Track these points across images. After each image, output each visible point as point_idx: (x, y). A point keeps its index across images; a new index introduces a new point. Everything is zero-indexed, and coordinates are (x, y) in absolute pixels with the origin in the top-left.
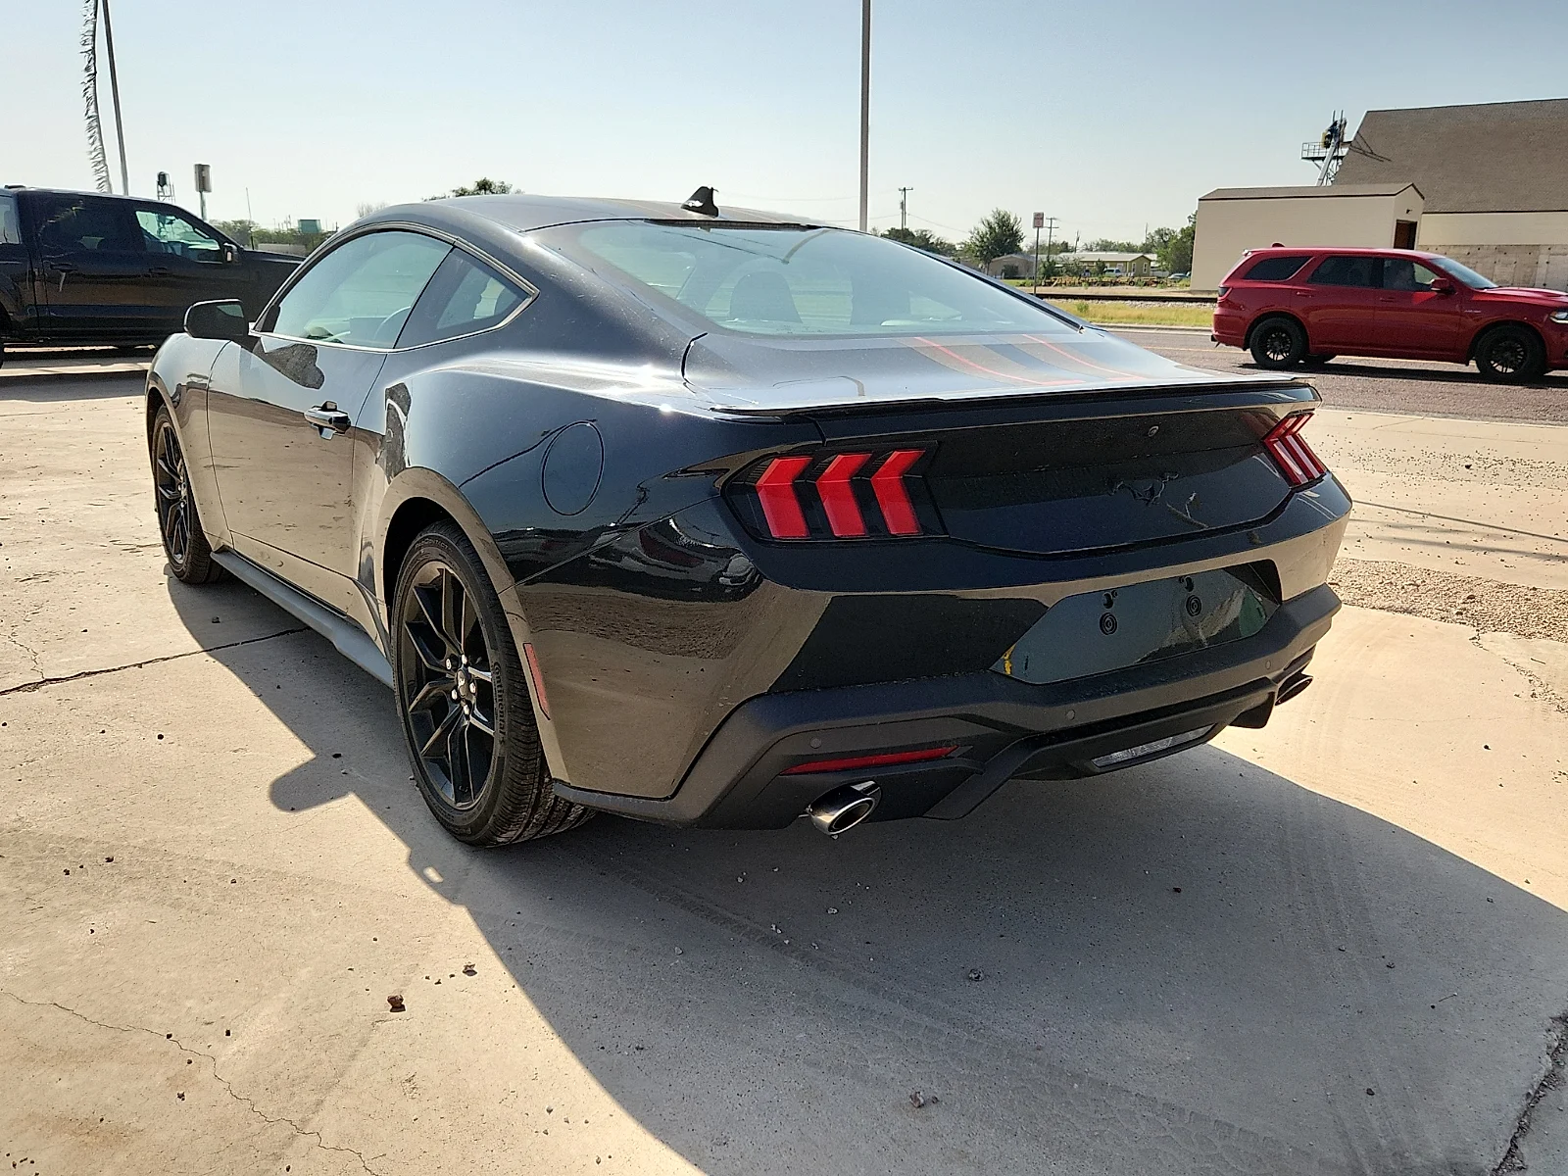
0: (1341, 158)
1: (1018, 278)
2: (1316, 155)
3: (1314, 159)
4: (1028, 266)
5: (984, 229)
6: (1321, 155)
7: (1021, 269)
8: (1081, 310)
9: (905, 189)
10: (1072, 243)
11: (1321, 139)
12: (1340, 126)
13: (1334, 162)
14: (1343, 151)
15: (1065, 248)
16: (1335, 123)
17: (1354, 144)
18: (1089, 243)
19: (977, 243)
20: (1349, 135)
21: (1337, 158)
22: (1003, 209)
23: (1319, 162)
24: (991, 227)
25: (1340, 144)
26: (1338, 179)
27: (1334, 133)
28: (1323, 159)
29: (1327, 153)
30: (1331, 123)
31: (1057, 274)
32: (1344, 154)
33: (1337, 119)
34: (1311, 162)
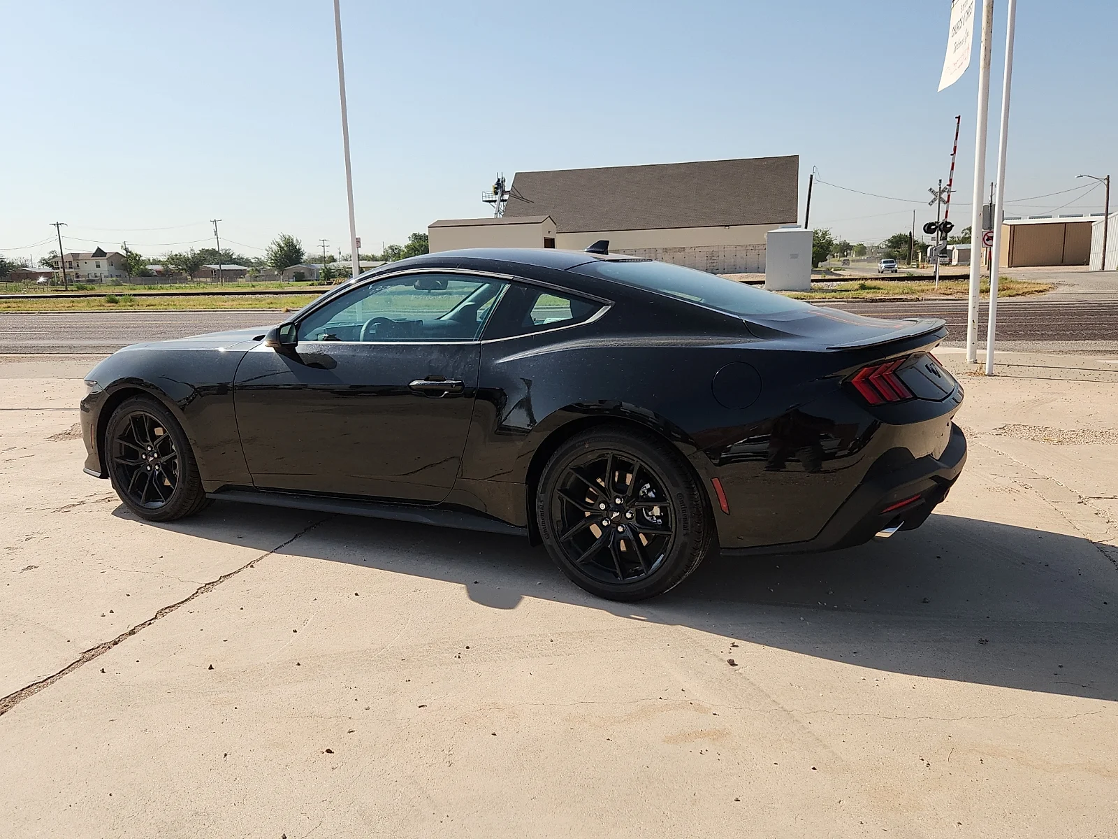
0: (506, 201)
1: (306, 281)
2: (491, 199)
3: (490, 201)
4: (311, 272)
5: (275, 248)
6: (494, 199)
7: (307, 274)
8: (387, 302)
9: (215, 221)
10: (336, 256)
11: (492, 190)
12: (502, 182)
13: (502, 203)
14: (506, 197)
15: (333, 260)
16: (499, 180)
17: (511, 192)
18: (345, 255)
19: (273, 258)
20: (508, 187)
21: (503, 201)
22: (287, 234)
23: (493, 204)
24: (280, 247)
25: (504, 192)
26: (506, 213)
27: (499, 186)
28: (495, 201)
29: (497, 198)
30: (497, 180)
31: (334, 277)
32: (507, 198)
33: (500, 177)
34: (488, 203)
